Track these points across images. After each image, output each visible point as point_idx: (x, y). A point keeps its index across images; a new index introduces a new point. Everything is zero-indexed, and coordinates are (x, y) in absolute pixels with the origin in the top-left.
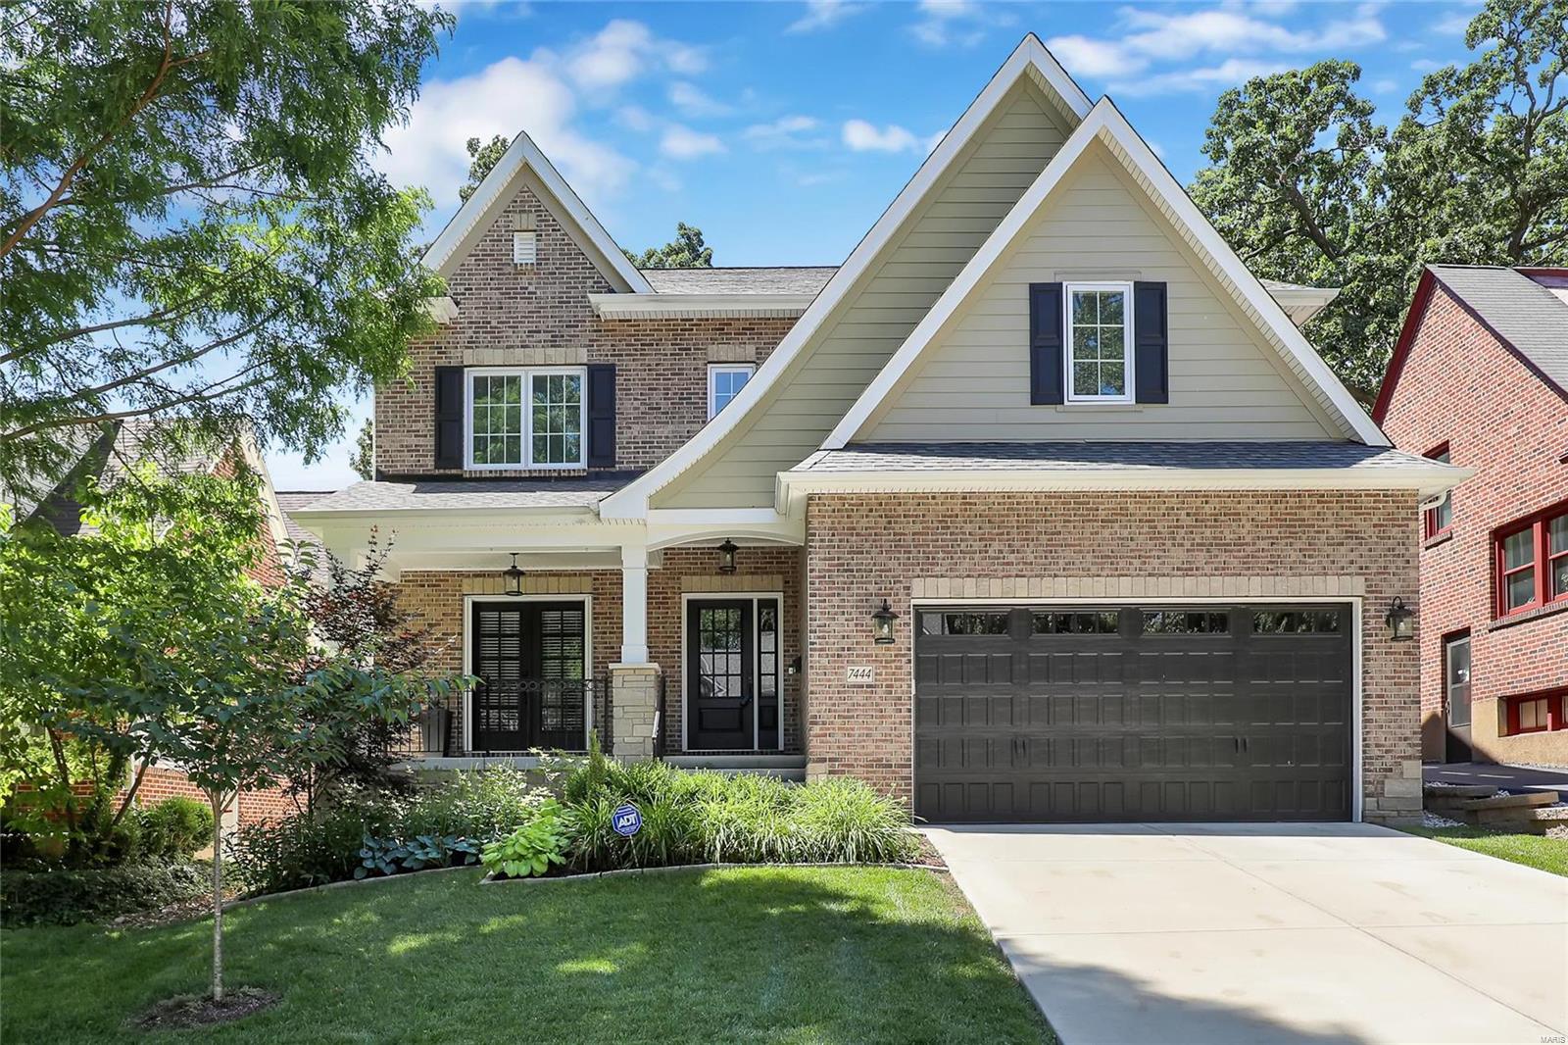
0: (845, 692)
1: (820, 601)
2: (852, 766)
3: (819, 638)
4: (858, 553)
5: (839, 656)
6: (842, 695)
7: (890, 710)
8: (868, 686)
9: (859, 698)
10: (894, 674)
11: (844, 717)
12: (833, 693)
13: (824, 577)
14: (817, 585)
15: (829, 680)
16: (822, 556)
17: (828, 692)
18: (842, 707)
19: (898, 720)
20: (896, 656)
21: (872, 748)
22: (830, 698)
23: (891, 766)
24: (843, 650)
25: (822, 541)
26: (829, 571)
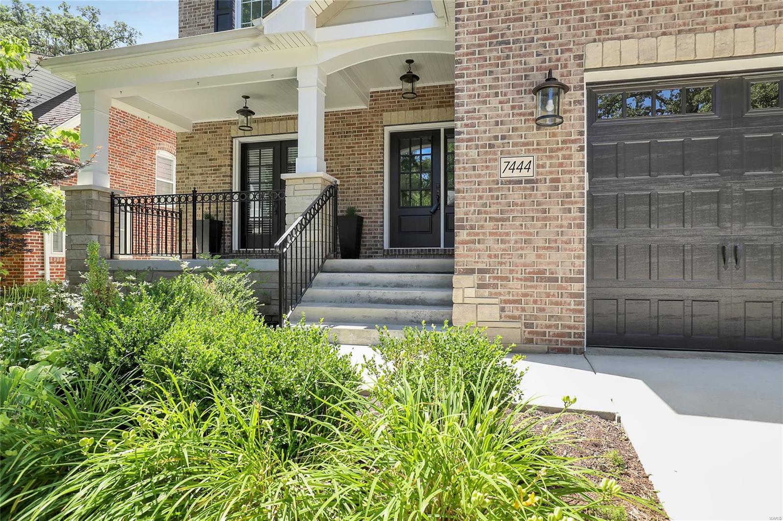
0: (498, 189)
1: (468, 83)
2: (506, 279)
3: (466, 125)
4: (516, 20)
5: (491, 146)
6: (495, 194)
7: (555, 210)
8: (528, 181)
9: (516, 196)
10: (561, 165)
11: (497, 220)
12: (484, 191)
13: (473, 53)
14: (465, 64)
15: (479, 176)
16: (471, 29)
17: (477, 190)
18: (494, 208)
19: (565, 223)
20: (564, 142)
21: (531, 256)
22: (481, 198)
23: (556, 280)
24: (496, 138)
25: (471, 11)
26: (480, 45)
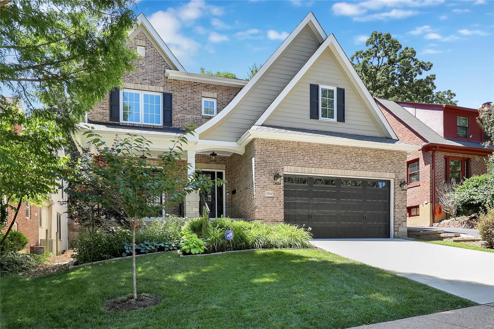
0: (265, 199)
1: (258, 171)
2: (267, 221)
3: (257, 182)
4: (269, 157)
5: (263, 188)
6: (264, 200)
7: (278, 205)
8: (272, 197)
9: (269, 201)
10: (279, 194)
11: (265, 206)
12: (262, 199)
13: (259, 164)
14: (257, 166)
15: (261, 195)
16: (258, 157)
17: (260, 199)
18: (264, 204)
19: (280, 208)
20: (279, 189)
21: (273, 216)
22: (261, 201)
23: (278, 221)
24: (264, 186)
25: (258, 152)
26: (260, 162)
